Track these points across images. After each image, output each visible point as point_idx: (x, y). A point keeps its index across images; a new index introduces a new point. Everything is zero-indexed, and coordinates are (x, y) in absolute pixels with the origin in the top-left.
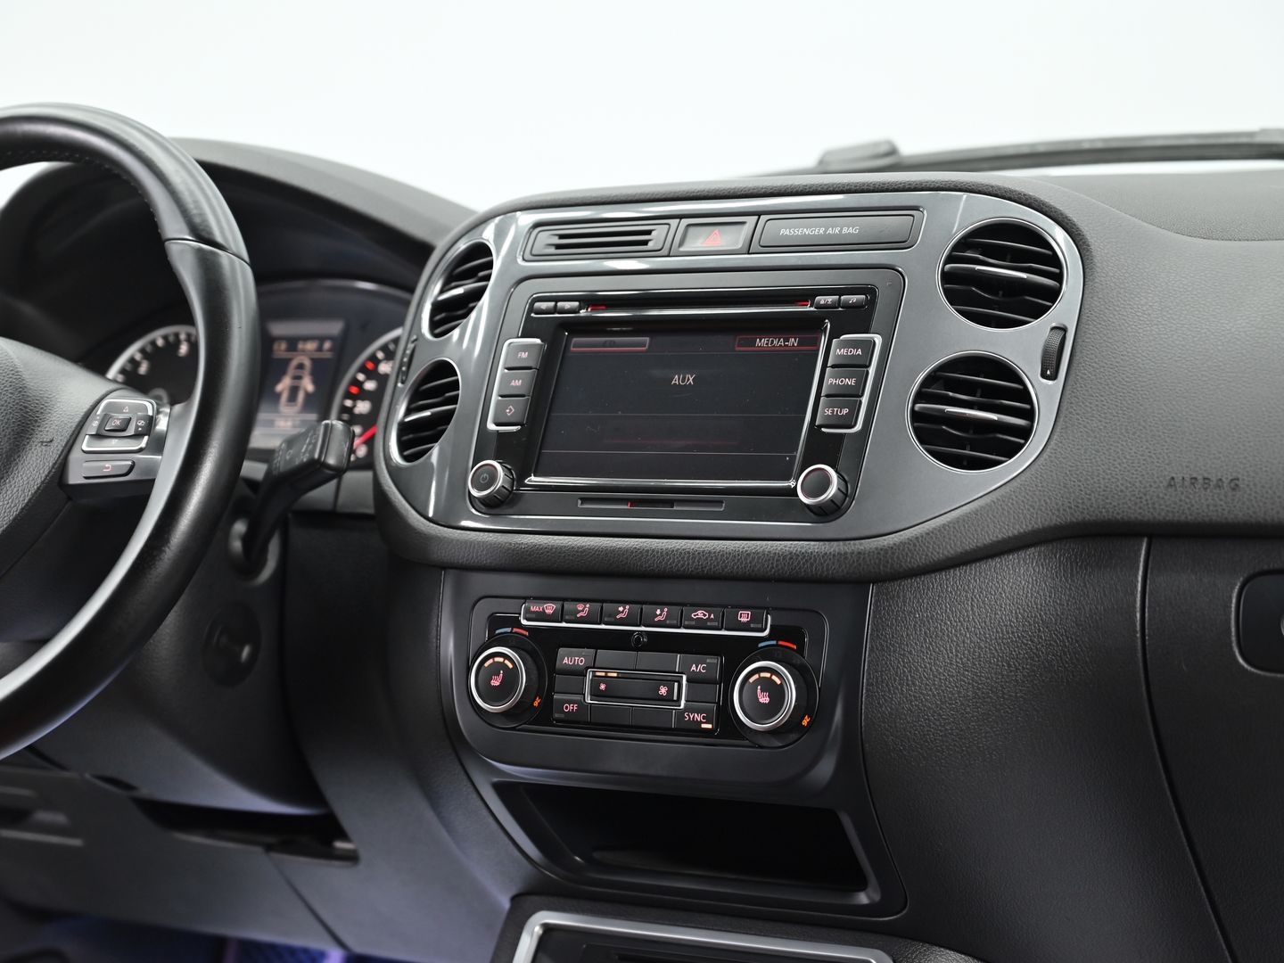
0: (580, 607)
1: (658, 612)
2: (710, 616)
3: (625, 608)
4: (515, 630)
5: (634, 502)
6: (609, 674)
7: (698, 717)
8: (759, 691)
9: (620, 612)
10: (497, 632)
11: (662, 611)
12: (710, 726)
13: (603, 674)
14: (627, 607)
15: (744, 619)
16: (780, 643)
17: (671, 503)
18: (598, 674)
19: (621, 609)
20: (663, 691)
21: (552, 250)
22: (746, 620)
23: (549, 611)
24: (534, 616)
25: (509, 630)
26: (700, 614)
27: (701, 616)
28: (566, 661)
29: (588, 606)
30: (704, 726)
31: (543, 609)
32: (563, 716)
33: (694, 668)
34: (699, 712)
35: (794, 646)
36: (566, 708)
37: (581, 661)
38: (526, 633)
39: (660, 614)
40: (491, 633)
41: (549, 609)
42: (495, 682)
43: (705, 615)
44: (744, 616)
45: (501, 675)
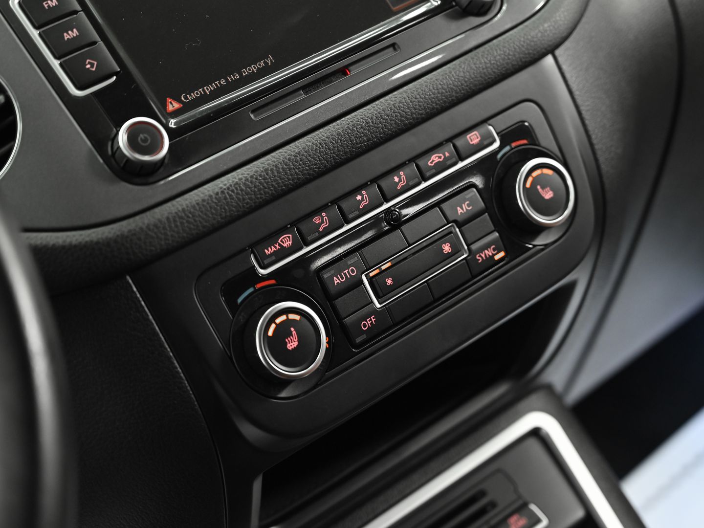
0: (317, 220)
1: (396, 179)
2: (444, 155)
3: (362, 196)
4: (258, 286)
5: (306, 88)
6: (383, 268)
7: (489, 252)
8: (540, 190)
9: (360, 202)
10: (240, 300)
11: (399, 177)
12: (502, 254)
13: (377, 271)
14: (364, 192)
15: (475, 141)
16: (514, 145)
17: (343, 71)
18: (371, 274)
19: (359, 198)
20: (447, 248)
23: (287, 243)
24: (274, 258)
25: (251, 290)
26: (435, 158)
28: (336, 281)
29: (324, 214)
30: (497, 257)
31: (280, 245)
32: (364, 336)
33: (460, 211)
34: (487, 247)
35: (525, 142)
36: (365, 325)
37: (353, 271)
38: (273, 282)
39: (400, 181)
40: (233, 307)
41: (286, 241)
42: (292, 344)
43: (440, 157)
44: (474, 138)
45: (294, 333)
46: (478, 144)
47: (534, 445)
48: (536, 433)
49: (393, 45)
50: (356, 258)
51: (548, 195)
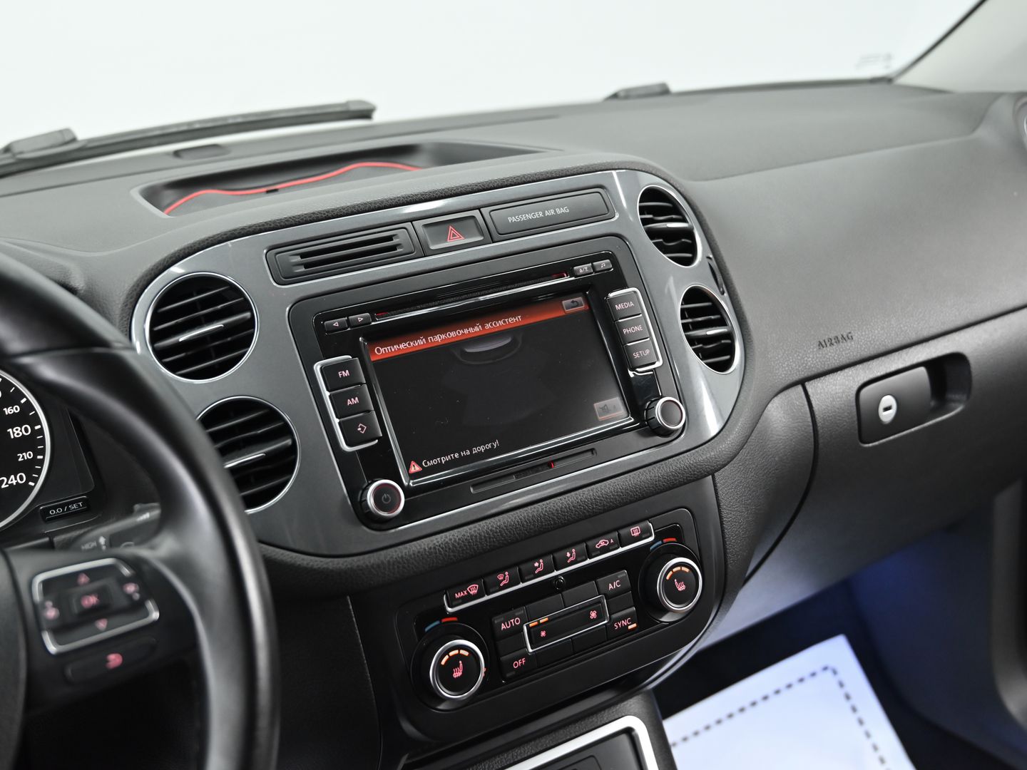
0: (500, 577)
1: (568, 555)
2: (610, 541)
3: (539, 563)
4: (444, 620)
5: (518, 473)
6: (541, 621)
7: (624, 623)
8: (676, 583)
9: (536, 568)
10: (427, 630)
11: (571, 553)
12: (634, 625)
13: (536, 623)
14: (541, 561)
15: (636, 534)
16: (665, 541)
18: (531, 625)
19: (536, 564)
20: (593, 615)
21: (302, 269)
22: (638, 534)
23: (474, 592)
24: (460, 601)
25: (437, 623)
26: (602, 543)
27: (603, 544)
28: (503, 627)
29: (507, 573)
30: (630, 627)
31: (467, 592)
32: (514, 673)
33: (611, 586)
34: (624, 618)
35: (674, 540)
36: (516, 665)
37: (517, 621)
38: (455, 619)
39: (571, 556)
40: (421, 633)
41: (473, 589)
42: (457, 674)
43: (606, 543)
44: (635, 531)
45: (461, 665)
46: (637, 537)
47: (624, 738)
48: (629, 731)
49: (592, 450)
50: (522, 612)
51: (681, 588)
